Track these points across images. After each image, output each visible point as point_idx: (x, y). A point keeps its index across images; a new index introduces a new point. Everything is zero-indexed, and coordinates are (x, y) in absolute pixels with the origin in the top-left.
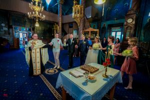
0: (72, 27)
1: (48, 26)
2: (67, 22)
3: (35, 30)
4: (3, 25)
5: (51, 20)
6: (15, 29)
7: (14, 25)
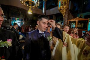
2: (48, 15)
6: (12, 19)
7: (12, 16)
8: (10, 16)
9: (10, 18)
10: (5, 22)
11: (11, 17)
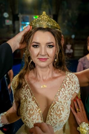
3: (60, 18)
4: (6, 15)
6: (23, 20)
7: (22, 13)
8: (17, 12)
9: (18, 19)
11: (20, 16)
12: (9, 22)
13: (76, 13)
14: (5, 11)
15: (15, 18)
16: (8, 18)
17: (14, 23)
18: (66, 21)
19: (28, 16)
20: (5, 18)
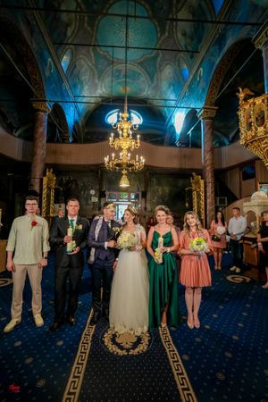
0: (253, 176)
1: (181, 183)
3: (149, 196)
4: (92, 192)
5: (187, 165)
6: (110, 198)
7: (109, 190)
8: (104, 189)
9: (105, 196)
10: (94, 208)
11: (107, 193)
12: (95, 199)
13: (167, 189)
14: (92, 189)
15: (102, 195)
16: (95, 196)
17: (99, 200)
18: (156, 198)
19: (116, 193)
20: (91, 196)
